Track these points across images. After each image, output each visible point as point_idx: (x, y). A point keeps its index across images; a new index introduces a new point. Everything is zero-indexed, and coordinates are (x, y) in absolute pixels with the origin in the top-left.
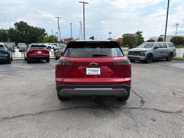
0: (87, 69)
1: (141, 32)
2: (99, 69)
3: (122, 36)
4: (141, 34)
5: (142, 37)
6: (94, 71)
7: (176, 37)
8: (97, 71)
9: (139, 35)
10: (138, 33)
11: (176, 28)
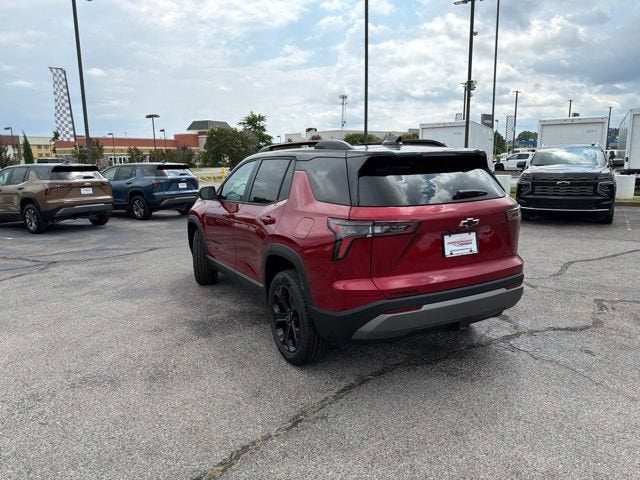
0: (447, 239)
1: (261, 118)
2: (473, 236)
3: (189, 129)
4: (262, 123)
5: (265, 133)
6: (463, 243)
7: (355, 136)
8: (469, 242)
9: (256, 127)
10: (253, 121)
11: (341, 107)
